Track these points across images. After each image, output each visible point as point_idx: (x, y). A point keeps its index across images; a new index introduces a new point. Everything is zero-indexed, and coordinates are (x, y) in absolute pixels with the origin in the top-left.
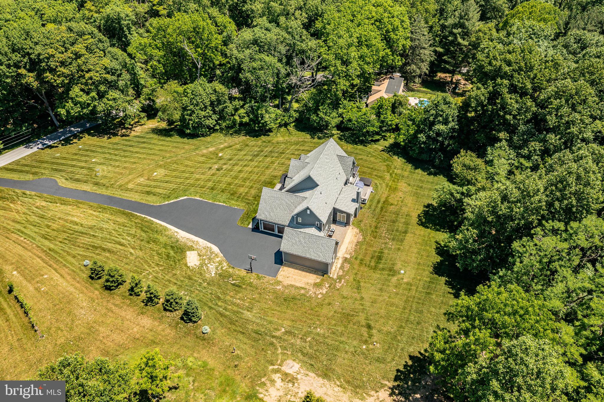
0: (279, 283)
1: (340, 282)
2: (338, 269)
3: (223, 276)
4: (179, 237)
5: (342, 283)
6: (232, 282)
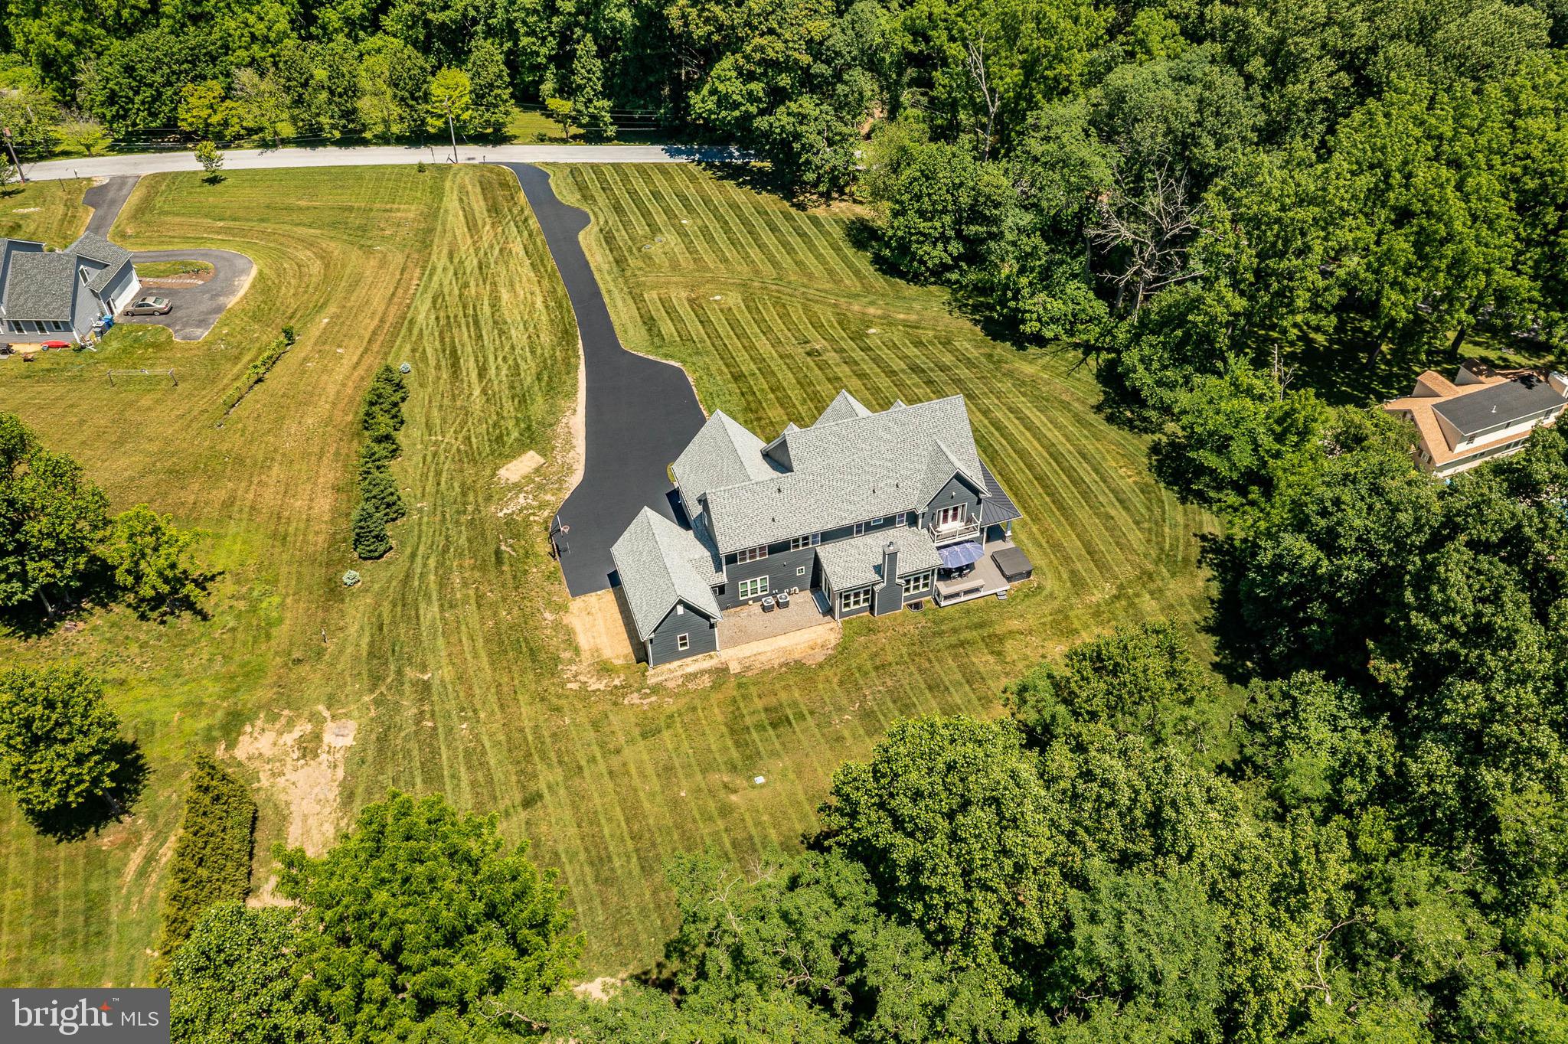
0: (563, 608)
1: (647, 696)
2: (679, 673)
3: (513, 528)
4: (564, 420)
5: (645, 702)
6: (503, 548)
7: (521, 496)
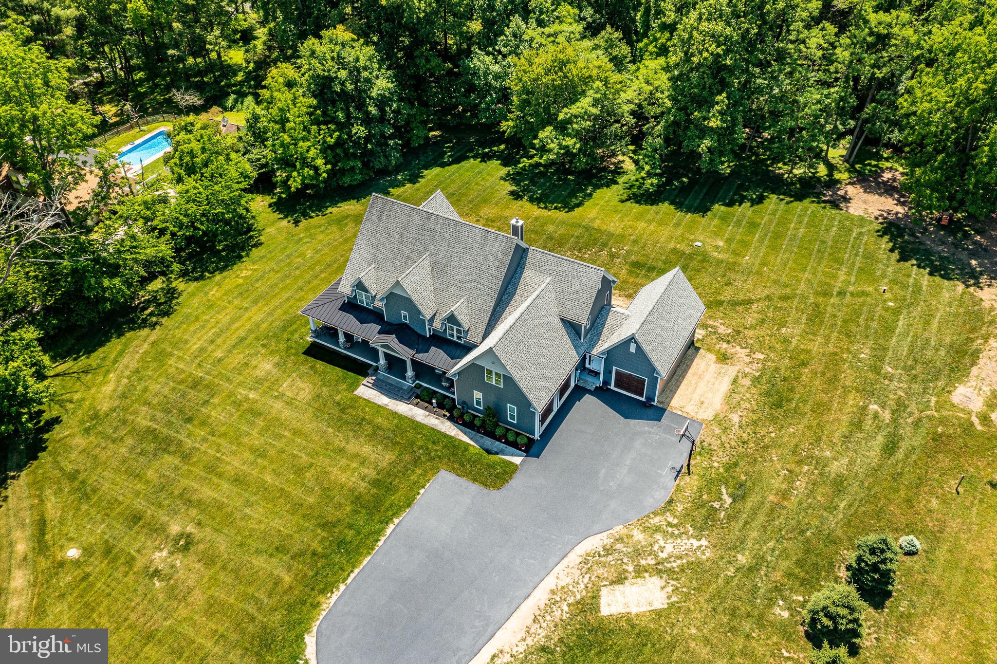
1: (715, 327)
6: (729, 501)
7: (664, 555)
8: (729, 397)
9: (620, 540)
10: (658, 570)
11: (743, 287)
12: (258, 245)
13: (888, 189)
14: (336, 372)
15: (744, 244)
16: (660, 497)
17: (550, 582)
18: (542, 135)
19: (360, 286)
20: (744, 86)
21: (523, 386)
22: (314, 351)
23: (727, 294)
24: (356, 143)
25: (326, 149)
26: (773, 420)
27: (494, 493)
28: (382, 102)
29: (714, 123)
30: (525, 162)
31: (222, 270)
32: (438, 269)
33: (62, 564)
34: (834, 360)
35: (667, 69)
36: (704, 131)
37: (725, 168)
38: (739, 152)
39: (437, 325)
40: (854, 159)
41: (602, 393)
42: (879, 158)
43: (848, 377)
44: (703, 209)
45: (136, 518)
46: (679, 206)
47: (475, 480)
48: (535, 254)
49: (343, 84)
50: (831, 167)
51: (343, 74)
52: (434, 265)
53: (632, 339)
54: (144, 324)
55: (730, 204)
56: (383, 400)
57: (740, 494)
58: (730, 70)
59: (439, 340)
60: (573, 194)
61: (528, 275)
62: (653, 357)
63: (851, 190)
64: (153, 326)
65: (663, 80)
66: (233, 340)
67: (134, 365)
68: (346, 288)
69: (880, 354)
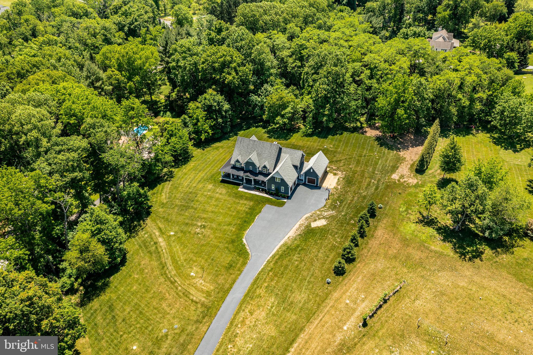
0: (335, 188)
3: (334, 208)
4: (295, 235)
6: (339, 203)
7: (325, 215)
8: (337, 183)
9: (314, 214)
10: (324, 218)
11: (339, 157)
12: (193, 157)
13: (377, 128)
14: (231, 186)
15: (338, 146)
16: (323, 205)
17: (299, 223)
18: (277, 119)
19: (238, 161)
20: (334, 101)
21: (286, 180)
22: (223, 181)
23: (335, 159)
24: (219, 124)
25: (211, 127)
26: (348, 186)
27: (281, 208)
28: (226, 112)
29: (326, 113)
30: (270, 128)
31: (185, 164)
32: (259, 155)
33: (170, 236)
34: (363, 172)
35: (311, 98)
36: (324, 115)
37: (331, 125)
38: (334, 120)
39: (260, 169)
40: (367, 121)
41: (304, 184)
42: (375, 120)
43: (366, 175)
44: (326, 137)
45: (187, 224)
46: (319, 137)
47: (275, 206)
48: (284, 149)
49: (215, 107)
50: (361, 123)
51: (215, 104)
52: (258, 154)
53: (311, 168)
54: (166, 180)
55: (333, 135)
56: (246, 191)
57: (341, 202)
58: (330, 98)
59: (261, 173)
60: (287, 136)
61: (282, 154)
62: (317, 172)
63: (367, 129)
64: (170, 181)
65: (311, 101)
66: (197, 181)
67: (168, 191)
68: (233, 162)
69: (374, 169)
